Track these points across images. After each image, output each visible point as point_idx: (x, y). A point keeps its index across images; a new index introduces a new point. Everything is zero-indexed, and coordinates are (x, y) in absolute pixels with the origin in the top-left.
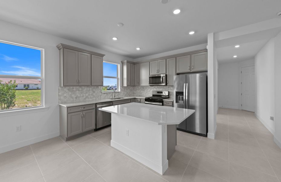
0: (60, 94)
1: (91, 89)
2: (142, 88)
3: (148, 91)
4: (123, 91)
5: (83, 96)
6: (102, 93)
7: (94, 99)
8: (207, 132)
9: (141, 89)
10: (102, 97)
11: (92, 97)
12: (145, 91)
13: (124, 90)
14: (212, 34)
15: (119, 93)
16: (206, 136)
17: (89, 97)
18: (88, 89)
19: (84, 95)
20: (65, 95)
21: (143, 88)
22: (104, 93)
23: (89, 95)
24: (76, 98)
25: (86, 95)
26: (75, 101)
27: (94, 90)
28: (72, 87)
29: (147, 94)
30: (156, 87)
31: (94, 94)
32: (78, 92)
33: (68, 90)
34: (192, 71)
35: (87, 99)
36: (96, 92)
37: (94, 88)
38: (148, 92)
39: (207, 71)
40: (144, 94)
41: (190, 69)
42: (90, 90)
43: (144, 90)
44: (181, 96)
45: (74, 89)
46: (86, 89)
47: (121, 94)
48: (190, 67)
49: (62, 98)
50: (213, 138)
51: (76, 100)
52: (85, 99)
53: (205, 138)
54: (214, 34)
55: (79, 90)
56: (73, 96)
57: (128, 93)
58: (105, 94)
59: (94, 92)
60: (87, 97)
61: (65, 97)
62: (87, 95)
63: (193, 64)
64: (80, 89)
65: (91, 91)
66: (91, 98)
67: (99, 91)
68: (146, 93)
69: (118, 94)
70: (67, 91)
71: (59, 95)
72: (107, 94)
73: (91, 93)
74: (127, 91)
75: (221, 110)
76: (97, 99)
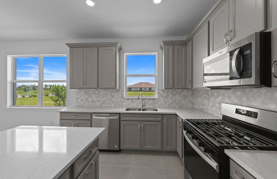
0: (78, 96)
1: (108, 92)
2: (205, 93)
3: (218, 101)
4: (163, 97)
5: (100, 101)
6: (123, 98)
7: (113, 105)
9: (204, 95)
10: (124, 104)
11: (110, 102)
12: (211, 100)
13: (168, 95)
15: (156, 100)
17: (107, 102)
18: (105, 92)
19: (101, 99)
20: (82, 98)
21: (208, 94)
22: (128, 99)
23: (107, 100)
24: (92, 102)
25: (102, 100)
26: (91, 106)
27: (113, 94)
28: (88, 90)
29: (214, 109)
31: (113, 99)
32: (94, 95)
33: (85, 92)
35: (104, 105)
36: (116, 97)
37: (113, 91)
38: (217, 105)
40: (209, 107)
42: (107, 94)
43: (209, 99)
45: (91, 92)
46: (103, 92)
47: (159, 103)
49: (79, 100)
51: (91, 104)
52: (102, 104)
55: (95, 94)
56: (89, 99)
57: (177, 101)
58: (130, 101)
59: (113, 97)
60: (104, 102)
61: (82, 100)
62: (104, 99)
64: (97, 92)
65: (109, 95)
66: (109, 104)
67: (121, 95)
68: (213, 106)
69: (153, 103)
70: (84, 94)
71: (77, 98)
72: (133, 101)
73: (108, 98)
74: (174, 98)
76: (117, 106)
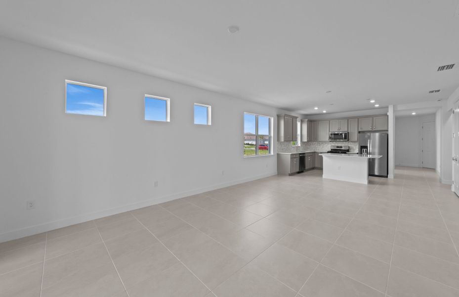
0: (277, 146)
8: (388, 174)
10: (292, 150)
11: (288, 149)
14: (392, 106)
16: (387, 177)
22: (293, 147)
30: (334, 142)
34: (374, 130)
39: (388, 131)
41: (372, 128)
44: (365, 150)
48: (372, 126)
50: (393, 177)
52: (285, 151)
53: (386, 178)
54: (394, 106)
61: (279, 148)
63: (374, 125)
70: (280, 144)
75: (397, 166)
